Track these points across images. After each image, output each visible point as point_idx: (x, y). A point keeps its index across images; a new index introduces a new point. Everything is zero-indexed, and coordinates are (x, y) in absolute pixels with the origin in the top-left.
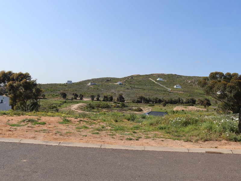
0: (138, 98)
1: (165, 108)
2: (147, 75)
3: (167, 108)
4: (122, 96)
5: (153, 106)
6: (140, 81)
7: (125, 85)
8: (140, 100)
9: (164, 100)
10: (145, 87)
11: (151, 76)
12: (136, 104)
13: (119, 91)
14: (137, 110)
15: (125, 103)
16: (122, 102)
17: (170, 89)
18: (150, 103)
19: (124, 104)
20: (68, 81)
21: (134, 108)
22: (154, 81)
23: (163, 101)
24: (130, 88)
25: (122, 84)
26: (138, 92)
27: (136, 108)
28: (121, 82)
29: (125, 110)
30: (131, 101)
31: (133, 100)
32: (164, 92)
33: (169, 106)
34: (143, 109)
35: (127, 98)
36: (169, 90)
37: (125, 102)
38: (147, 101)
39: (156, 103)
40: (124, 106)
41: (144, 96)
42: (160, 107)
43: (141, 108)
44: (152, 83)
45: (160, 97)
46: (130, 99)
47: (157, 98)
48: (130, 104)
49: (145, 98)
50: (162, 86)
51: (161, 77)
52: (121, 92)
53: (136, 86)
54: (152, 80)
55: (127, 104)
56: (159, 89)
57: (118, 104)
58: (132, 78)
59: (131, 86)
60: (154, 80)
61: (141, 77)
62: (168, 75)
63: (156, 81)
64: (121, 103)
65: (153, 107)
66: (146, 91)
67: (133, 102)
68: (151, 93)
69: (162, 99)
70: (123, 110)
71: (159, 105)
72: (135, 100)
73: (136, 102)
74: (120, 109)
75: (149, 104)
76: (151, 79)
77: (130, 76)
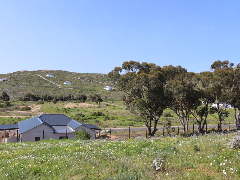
0: (25, 96)
1: (56, 105)
2: (35, 71)
3: (57, 105)
4: (6, 94)
5: (43, 103)
6: (27, 78)
7: (10, 81)
8: (27, 98)
9: (54, 97)
10: (33, 84)
11: (40, 72)
12: (23, 102)
13: (3, 88)
14: (24, 109)
15: (10, 102)
16: (7, 100)
17: (60, 86)
18: (39, 101)
19: (9, 103)
21: (21, 107)
22: (43, 78)
23: (53, 99)
24: (16, 85)
25: (7, 81)
26: (25, 89)
27: (24, 107)
28: (5, 79)
29: (10, 110)
30: (17, 99)
31: (20, 97)
32: (53, 89)
33: (60, 103)
34: (31, 108)
35: (13, 96)
36: (59, 87)
37: (10, 100)
38: (36, 99)
39: (46, 100)
40: (8, 105)
41: (33, 94)
42: (50, 105)
43: (29, 106)
44: (40, 79)
45: (50, 94)
46: (16, 97)
47: (47, 96)
48: (16, 102)
49: (33, 96)
50: (51, 82)
51: (50, 74)
52: (6, 89)
53: (23, 83)
54: (41, 76)
55: (13, 103)
56: (48, 85)
57: (2, 103)
58: (18, 74)
59: (17, 82)
60: (42, 76)
61: (28, 74)
62: (58, 71)
63: (44, 77)
64: (5, 101)
65: (42, 105)
66: (34, 88)
67: (20, 100)
68: (40, 90)
69: (52, 96)
70: (8, 110)
71: (48, 102)
72: (21, 98)
73: (24, 101)
74: (4, 108)
75: (38, 102)
76: (39, 75)
77: (16, 72)
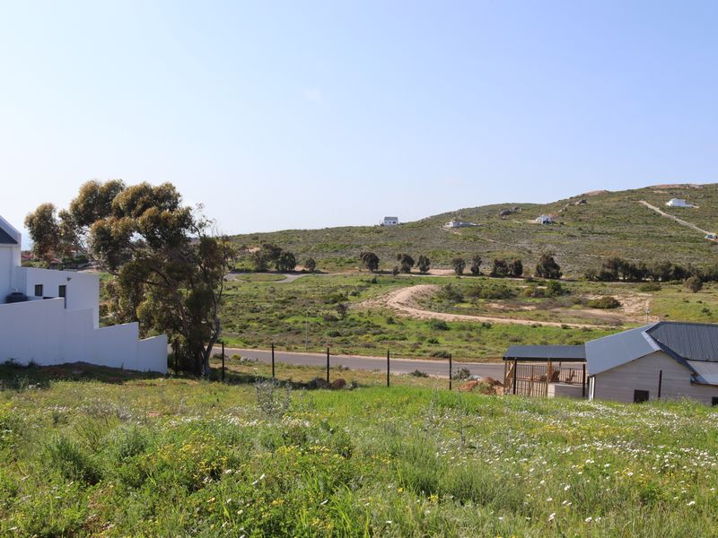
0: (604, 266)
1: (699, 296)
2: (633, 191)
3: (704, 295)
4: (552, 259)
5: (657, 289)
6: (610, 212)
7: (562, 223)
8: (610, 271)
9: (693, 270)
10: (626, 230)
11: (648, 193)
12: (599, 284)
13: (542, 244)
14: (600, 305)
15: (562, 282)
16: (552, 277)
17: (714, 234)
18: (645, 281)
19: (559, 286)
20: (386, 218)
21: (593, 298)
22: (657, 210)
23: (689, 275)
24: (578, 234)
25: (553, 222)
26: (603, 245)
27: (600, 297)
28: (549, 217)
29: (562, 306)
30: (582, 275)
31: (588, 270)
32: (691, 245)
33: (715, 291)
34: (622, 302)
35: (569, 265)
36: (711, 237)
37: (563, 277)
38: (636, 275)
39: (666, 278)
40: (558, 290)
41: (626, 259)
42: (680, 294)
43: (616, 297)
44: (650, 216)
45: (681, 259)
46: (577, 268)
47: (670, 265)
48: (579, 284)
49: (627, 265)
50: (684, 223)
51: (679, 196)
52: (550, 247)
53: (597, 228)
54: (650, 206)
55: (568, 286)
56: (673, 233)
57: (540, 285)
58: (584, 202)
59: (580, 226)
60: (655, 205)
61: (612, 199)
62: (705, 187)
63: (662, 209)
64: (547, 280)
65: (656, 293)
66: (629, 243)
67: (590, 277)
68: (648, 247)
69: (686, 268)
70: (557, 306)
71: (675, 286)
72: (593, 272)
73: (600, 279)
74: (546, 300)
75: (641, 285)
76: (645, 203)
77: (577, 197)
